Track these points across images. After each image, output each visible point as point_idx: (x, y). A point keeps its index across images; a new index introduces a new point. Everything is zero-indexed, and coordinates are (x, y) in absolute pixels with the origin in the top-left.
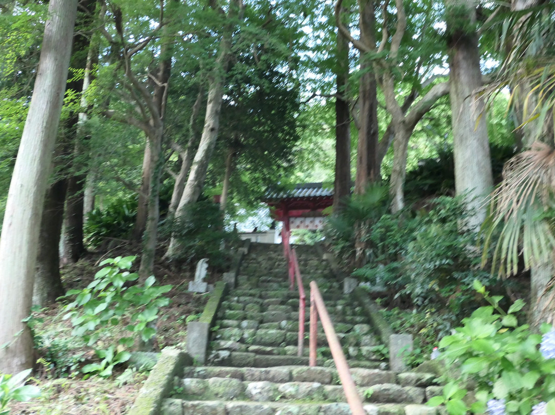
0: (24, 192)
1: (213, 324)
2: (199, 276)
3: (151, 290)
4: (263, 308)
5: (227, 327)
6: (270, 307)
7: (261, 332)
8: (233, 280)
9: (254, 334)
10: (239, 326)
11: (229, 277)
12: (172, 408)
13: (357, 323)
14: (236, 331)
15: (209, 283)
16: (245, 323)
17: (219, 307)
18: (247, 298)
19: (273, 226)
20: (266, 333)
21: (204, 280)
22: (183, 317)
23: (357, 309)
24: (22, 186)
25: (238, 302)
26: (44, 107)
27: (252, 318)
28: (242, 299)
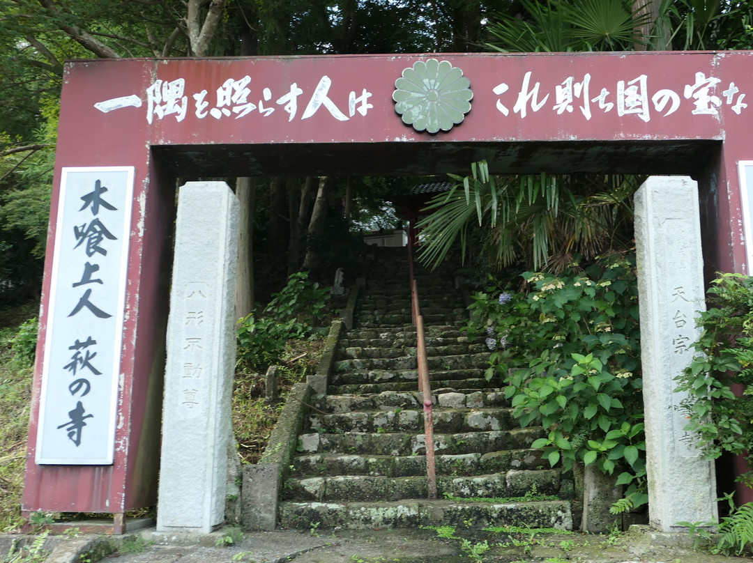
0: (243, 238)
1: (355, 312)
2: (338, 282)
3: (319, 291)
4: (389, 302)
5: (364, 314)
6: (394, 301)
7: (387, 316)
8: (364, 284)
9: (383, 318)
10: (372, 314)
11: (361, 281)
12: (344, 343)
13: (456, 308)
14: (370, 316)
15: (345, 287)
16: (376, 312)
17: (357, 303)
18: (377, 296)
19: (399, 226)
20: (391, 317)
21: (342, 285)
22: (332, 311)
23: (458, 299)
24: (241, 234)
25: (370, 299)
26: (247, 184)
27: (381, 308)
28: (372, 297)
